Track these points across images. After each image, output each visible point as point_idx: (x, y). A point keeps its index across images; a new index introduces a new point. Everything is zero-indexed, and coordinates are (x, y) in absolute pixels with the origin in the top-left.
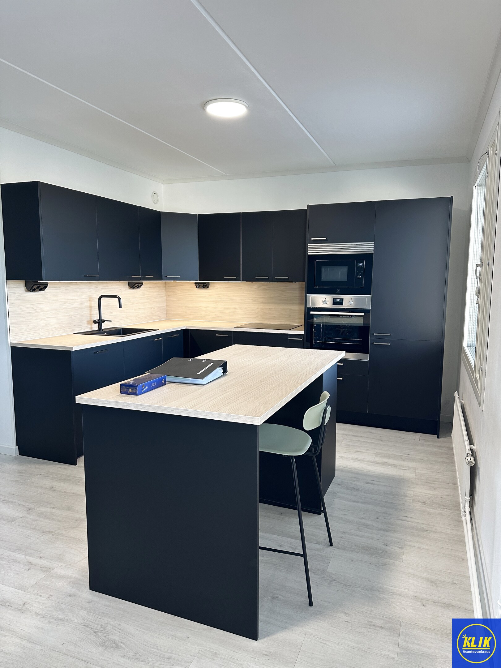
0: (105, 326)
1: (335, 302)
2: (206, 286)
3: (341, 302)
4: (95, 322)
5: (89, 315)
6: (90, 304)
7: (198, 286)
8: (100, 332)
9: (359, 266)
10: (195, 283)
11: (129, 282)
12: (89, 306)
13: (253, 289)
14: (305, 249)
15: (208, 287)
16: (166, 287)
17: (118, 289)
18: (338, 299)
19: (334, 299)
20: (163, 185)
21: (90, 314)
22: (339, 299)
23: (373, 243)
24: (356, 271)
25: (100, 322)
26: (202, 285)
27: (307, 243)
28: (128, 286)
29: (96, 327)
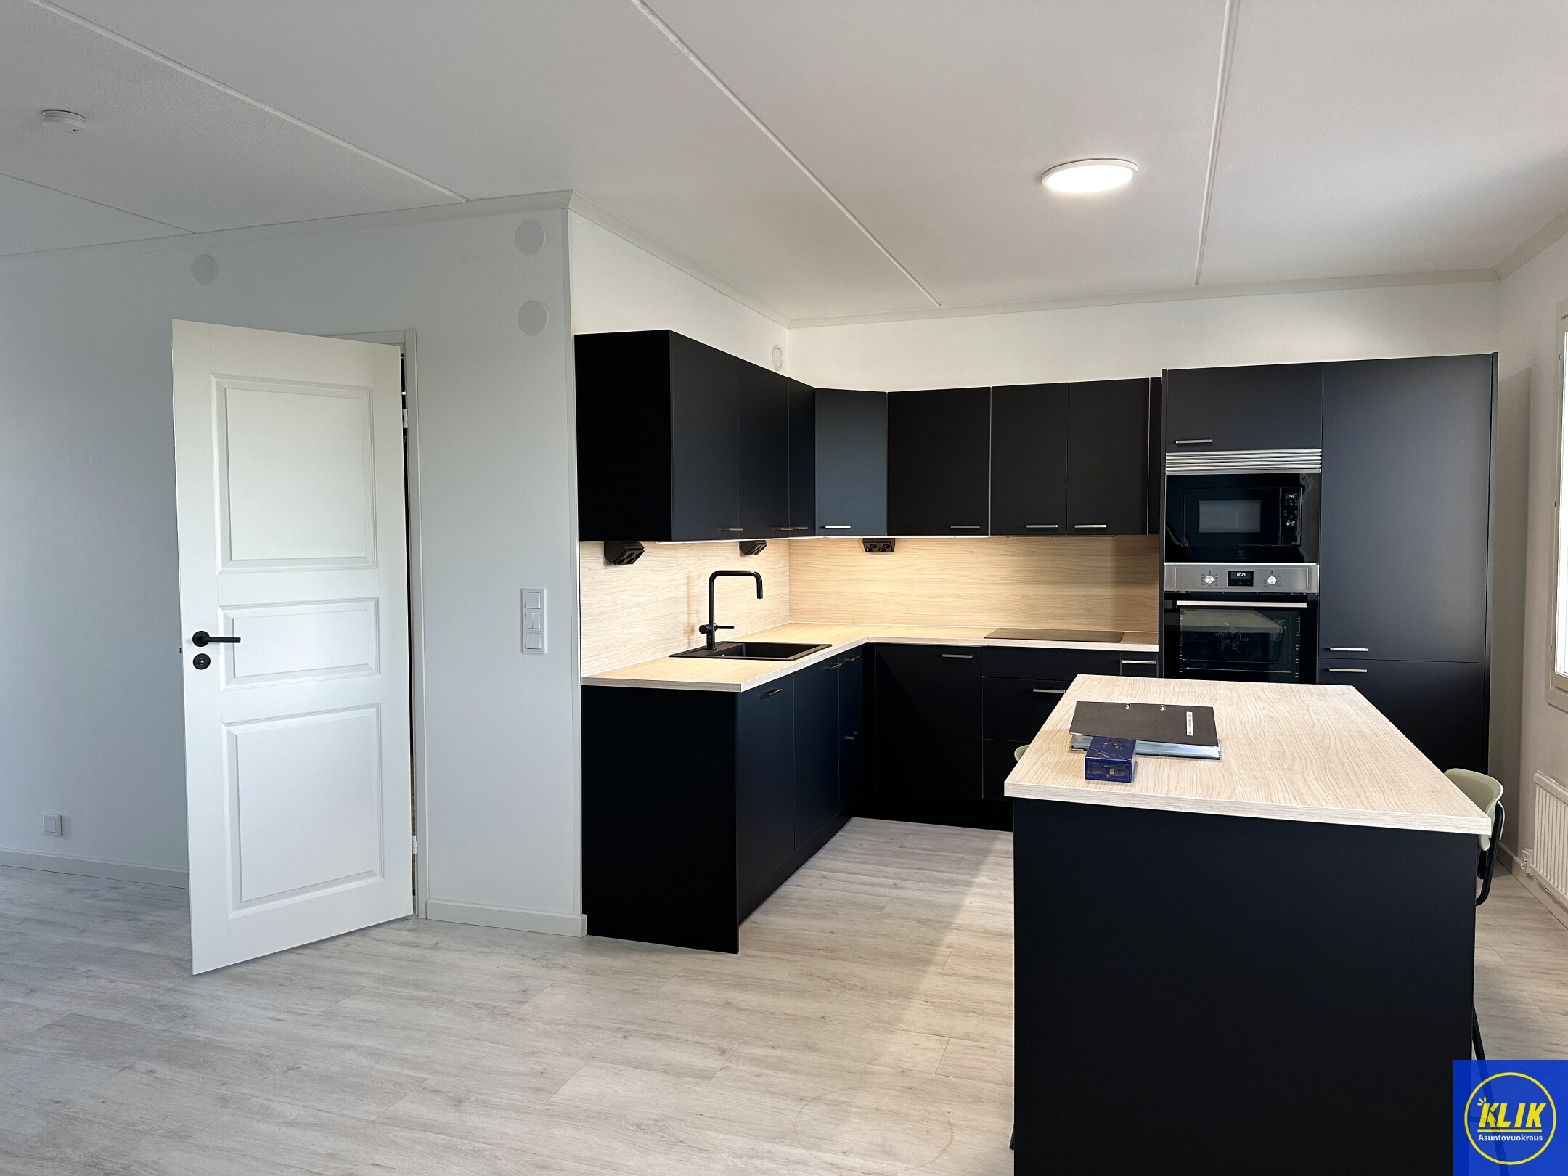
0: (720, 636)
1: (1233, 580)
2: (887, 547)
3: (1248, 579)
4: (703, 629)
5: (686, 616)
6: (689, 590)
7: (871, 547)
8: (711, 650)
9: (1288, 500)
10: (865, 541)
11: (740, 542)
12: (686, 595)
13: (1003, 552)
14: (1158, 463)
15: (893, 550)
16: (791, 551)
17: (725, 556)
18: (1240, 572)
19: (1230, 572)
20: (787, 331)
21: (688, 613)
22: (1243, 572)
23: (1320, 450)
24: (1283, 513)
25: (709, 630)
26: (881, 545)
27: (1163, 450)
28: (739, 550)
29: (702, 640)
